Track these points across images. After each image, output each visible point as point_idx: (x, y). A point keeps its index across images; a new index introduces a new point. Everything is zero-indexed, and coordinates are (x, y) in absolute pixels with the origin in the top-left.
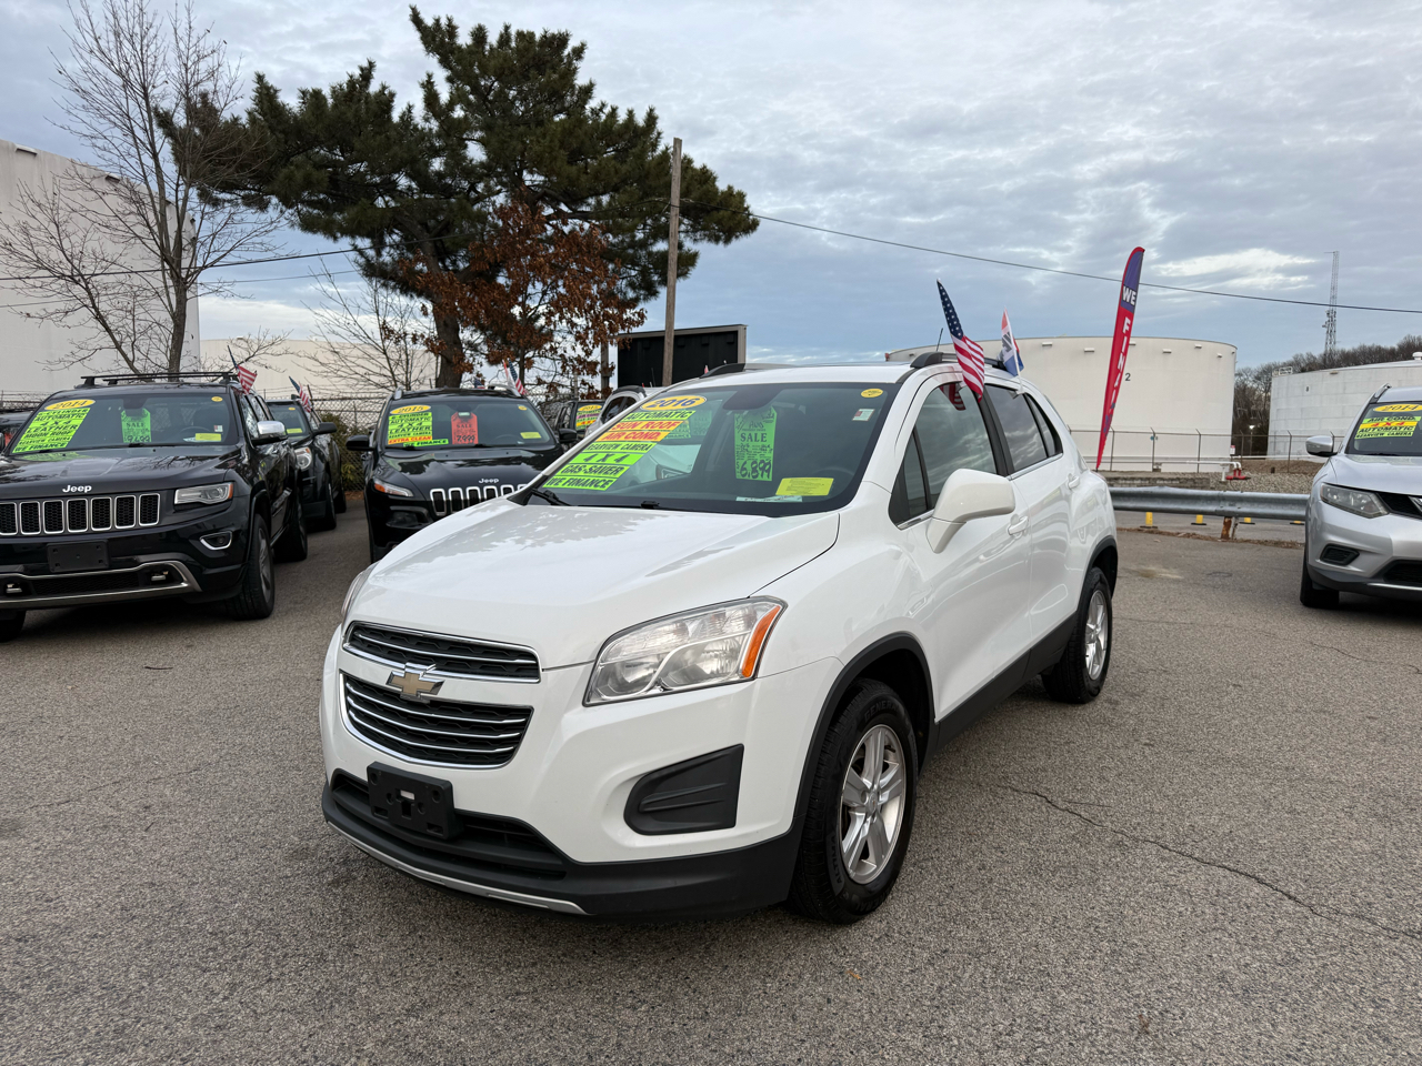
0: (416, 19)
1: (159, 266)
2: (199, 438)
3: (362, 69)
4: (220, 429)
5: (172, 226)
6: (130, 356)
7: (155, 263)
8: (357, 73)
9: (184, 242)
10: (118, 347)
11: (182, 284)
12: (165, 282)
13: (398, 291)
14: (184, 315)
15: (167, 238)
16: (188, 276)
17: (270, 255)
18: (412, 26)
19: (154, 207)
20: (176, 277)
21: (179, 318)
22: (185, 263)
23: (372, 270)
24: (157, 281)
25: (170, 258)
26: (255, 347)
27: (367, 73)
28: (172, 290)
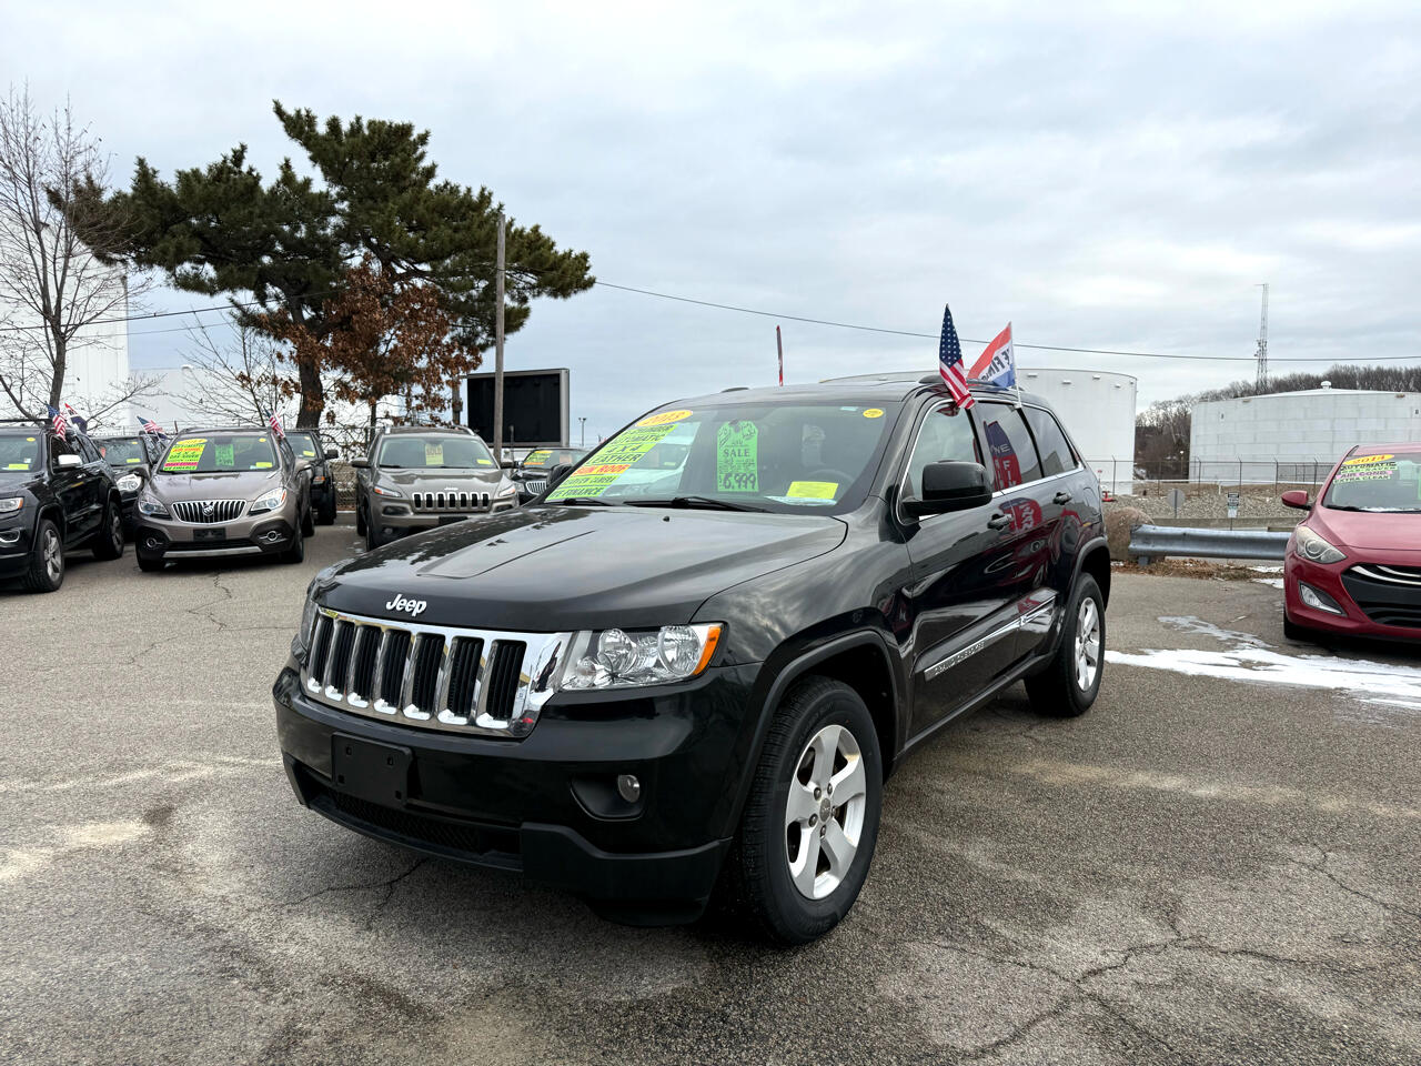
0: (279, 111)
1: (42, 324)
2: (12, 467)
3: (235, 152)
4: (29, 461)
5: (53, 293)
6: (18, 398)
7: (40, 320)
8: (230, 154)
9: (63, 306)
10: (8, 390)
11: (61, 339)
12: (47, 337)
13: (272, 337)
14: (63, 363)
15: (49, 300)
16: (66, 332)
17: (141, 313)
18: (275, 117)
19: (38, 274)
20: (56, 332)
21: (59, 365)
22: (64, 321)
23: (248, 320)
24: (40, 335)
25: (51, 316)
26: (133, 389)
27: (238, 157)
28: (53, 344)
